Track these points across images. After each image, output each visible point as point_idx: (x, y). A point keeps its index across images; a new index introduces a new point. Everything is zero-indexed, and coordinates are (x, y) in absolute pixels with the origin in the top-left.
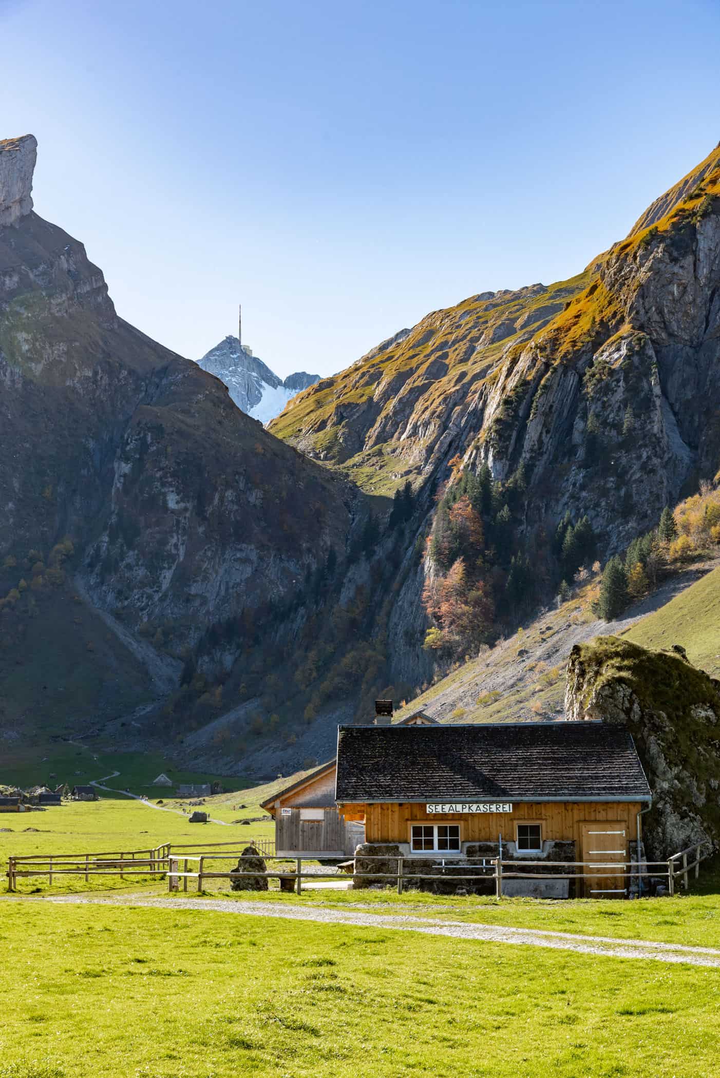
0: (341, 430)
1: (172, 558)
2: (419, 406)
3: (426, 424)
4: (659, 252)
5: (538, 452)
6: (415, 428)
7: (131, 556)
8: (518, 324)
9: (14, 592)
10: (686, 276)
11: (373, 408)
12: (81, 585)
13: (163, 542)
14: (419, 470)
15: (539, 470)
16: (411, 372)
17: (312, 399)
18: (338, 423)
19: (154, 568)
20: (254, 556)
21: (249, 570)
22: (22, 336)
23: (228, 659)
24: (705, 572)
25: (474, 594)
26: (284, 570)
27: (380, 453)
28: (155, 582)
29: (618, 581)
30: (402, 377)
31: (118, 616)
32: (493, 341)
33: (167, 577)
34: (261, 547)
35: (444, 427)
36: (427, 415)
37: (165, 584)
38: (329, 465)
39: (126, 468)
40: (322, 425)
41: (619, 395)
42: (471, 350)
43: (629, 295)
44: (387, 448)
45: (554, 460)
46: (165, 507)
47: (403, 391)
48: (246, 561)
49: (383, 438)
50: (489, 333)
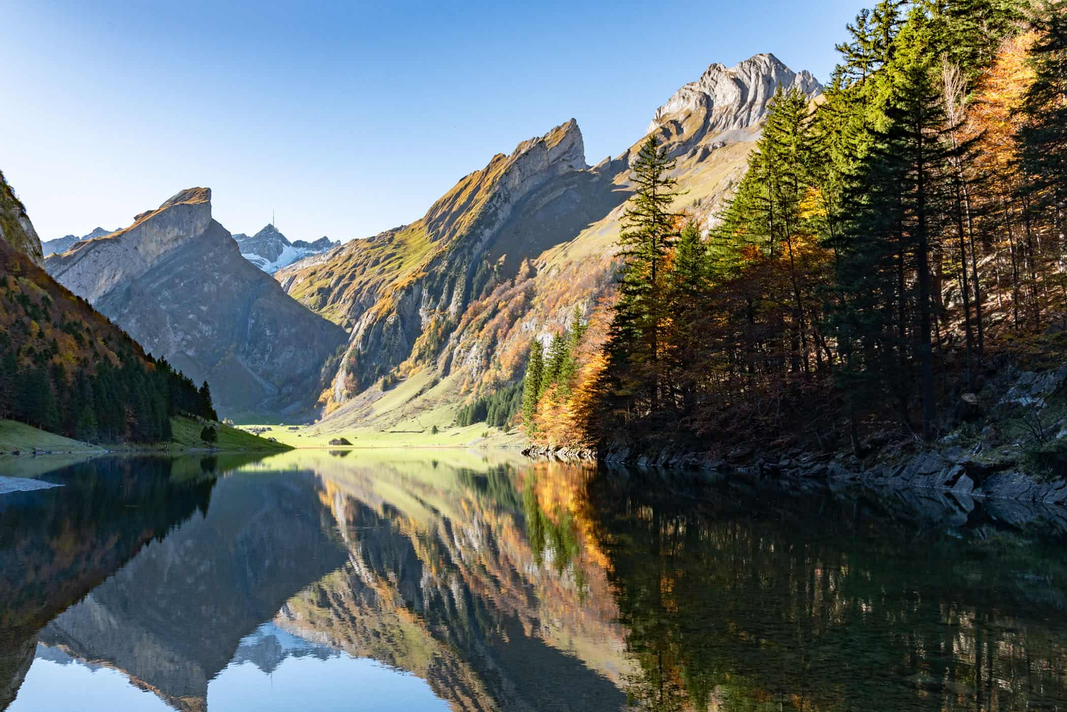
0: (319, 297)
1: (268, 351)
2: (346, 292)
3: (348, 300)
4: (403, 293)
5: (372, 344)
6: (344, 300)
7: (255, 351)
8: (381, 259)
9: (220, 362)
10: (410, 300)
11: (330, 290)
12: (239, 358)
13: (265, 346)
14: (345, 317)
15: (372, 349)
16: (343, 276)
17: (309, 279)
18: (318, 294)
19: (263, 354)
20: (293, 350)
21: (292, 355)
22: (216, 274)
23: (291, 389)
24: (404, 381)
25: (354, 382)
26: (303, 354)
27: (332, 308)
28: (263, 359)
29: (385, 382)
30: (341, 278)
31: (252, 369)
32: (372, 267)
33: (267, 357)
34: (295, 347)
35: (354, 302)
36: (348, 297)
37: (266, 359)
38: (315, 311)
39: (253, 321)
40: (313, 295)
41: (392, 331)
42: (364, 270)
43: (396, 302)
44: (335, 305)
45: (376, 346)
46: (266, 335)
47: (341, 285)
48: (291, 351)
49: (333, 302)
50: (371, 263)
